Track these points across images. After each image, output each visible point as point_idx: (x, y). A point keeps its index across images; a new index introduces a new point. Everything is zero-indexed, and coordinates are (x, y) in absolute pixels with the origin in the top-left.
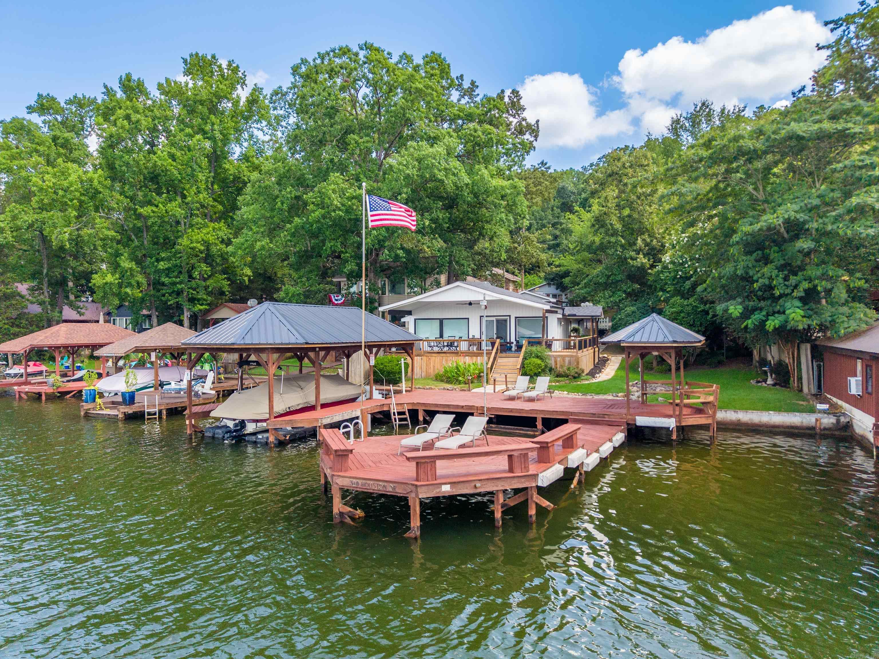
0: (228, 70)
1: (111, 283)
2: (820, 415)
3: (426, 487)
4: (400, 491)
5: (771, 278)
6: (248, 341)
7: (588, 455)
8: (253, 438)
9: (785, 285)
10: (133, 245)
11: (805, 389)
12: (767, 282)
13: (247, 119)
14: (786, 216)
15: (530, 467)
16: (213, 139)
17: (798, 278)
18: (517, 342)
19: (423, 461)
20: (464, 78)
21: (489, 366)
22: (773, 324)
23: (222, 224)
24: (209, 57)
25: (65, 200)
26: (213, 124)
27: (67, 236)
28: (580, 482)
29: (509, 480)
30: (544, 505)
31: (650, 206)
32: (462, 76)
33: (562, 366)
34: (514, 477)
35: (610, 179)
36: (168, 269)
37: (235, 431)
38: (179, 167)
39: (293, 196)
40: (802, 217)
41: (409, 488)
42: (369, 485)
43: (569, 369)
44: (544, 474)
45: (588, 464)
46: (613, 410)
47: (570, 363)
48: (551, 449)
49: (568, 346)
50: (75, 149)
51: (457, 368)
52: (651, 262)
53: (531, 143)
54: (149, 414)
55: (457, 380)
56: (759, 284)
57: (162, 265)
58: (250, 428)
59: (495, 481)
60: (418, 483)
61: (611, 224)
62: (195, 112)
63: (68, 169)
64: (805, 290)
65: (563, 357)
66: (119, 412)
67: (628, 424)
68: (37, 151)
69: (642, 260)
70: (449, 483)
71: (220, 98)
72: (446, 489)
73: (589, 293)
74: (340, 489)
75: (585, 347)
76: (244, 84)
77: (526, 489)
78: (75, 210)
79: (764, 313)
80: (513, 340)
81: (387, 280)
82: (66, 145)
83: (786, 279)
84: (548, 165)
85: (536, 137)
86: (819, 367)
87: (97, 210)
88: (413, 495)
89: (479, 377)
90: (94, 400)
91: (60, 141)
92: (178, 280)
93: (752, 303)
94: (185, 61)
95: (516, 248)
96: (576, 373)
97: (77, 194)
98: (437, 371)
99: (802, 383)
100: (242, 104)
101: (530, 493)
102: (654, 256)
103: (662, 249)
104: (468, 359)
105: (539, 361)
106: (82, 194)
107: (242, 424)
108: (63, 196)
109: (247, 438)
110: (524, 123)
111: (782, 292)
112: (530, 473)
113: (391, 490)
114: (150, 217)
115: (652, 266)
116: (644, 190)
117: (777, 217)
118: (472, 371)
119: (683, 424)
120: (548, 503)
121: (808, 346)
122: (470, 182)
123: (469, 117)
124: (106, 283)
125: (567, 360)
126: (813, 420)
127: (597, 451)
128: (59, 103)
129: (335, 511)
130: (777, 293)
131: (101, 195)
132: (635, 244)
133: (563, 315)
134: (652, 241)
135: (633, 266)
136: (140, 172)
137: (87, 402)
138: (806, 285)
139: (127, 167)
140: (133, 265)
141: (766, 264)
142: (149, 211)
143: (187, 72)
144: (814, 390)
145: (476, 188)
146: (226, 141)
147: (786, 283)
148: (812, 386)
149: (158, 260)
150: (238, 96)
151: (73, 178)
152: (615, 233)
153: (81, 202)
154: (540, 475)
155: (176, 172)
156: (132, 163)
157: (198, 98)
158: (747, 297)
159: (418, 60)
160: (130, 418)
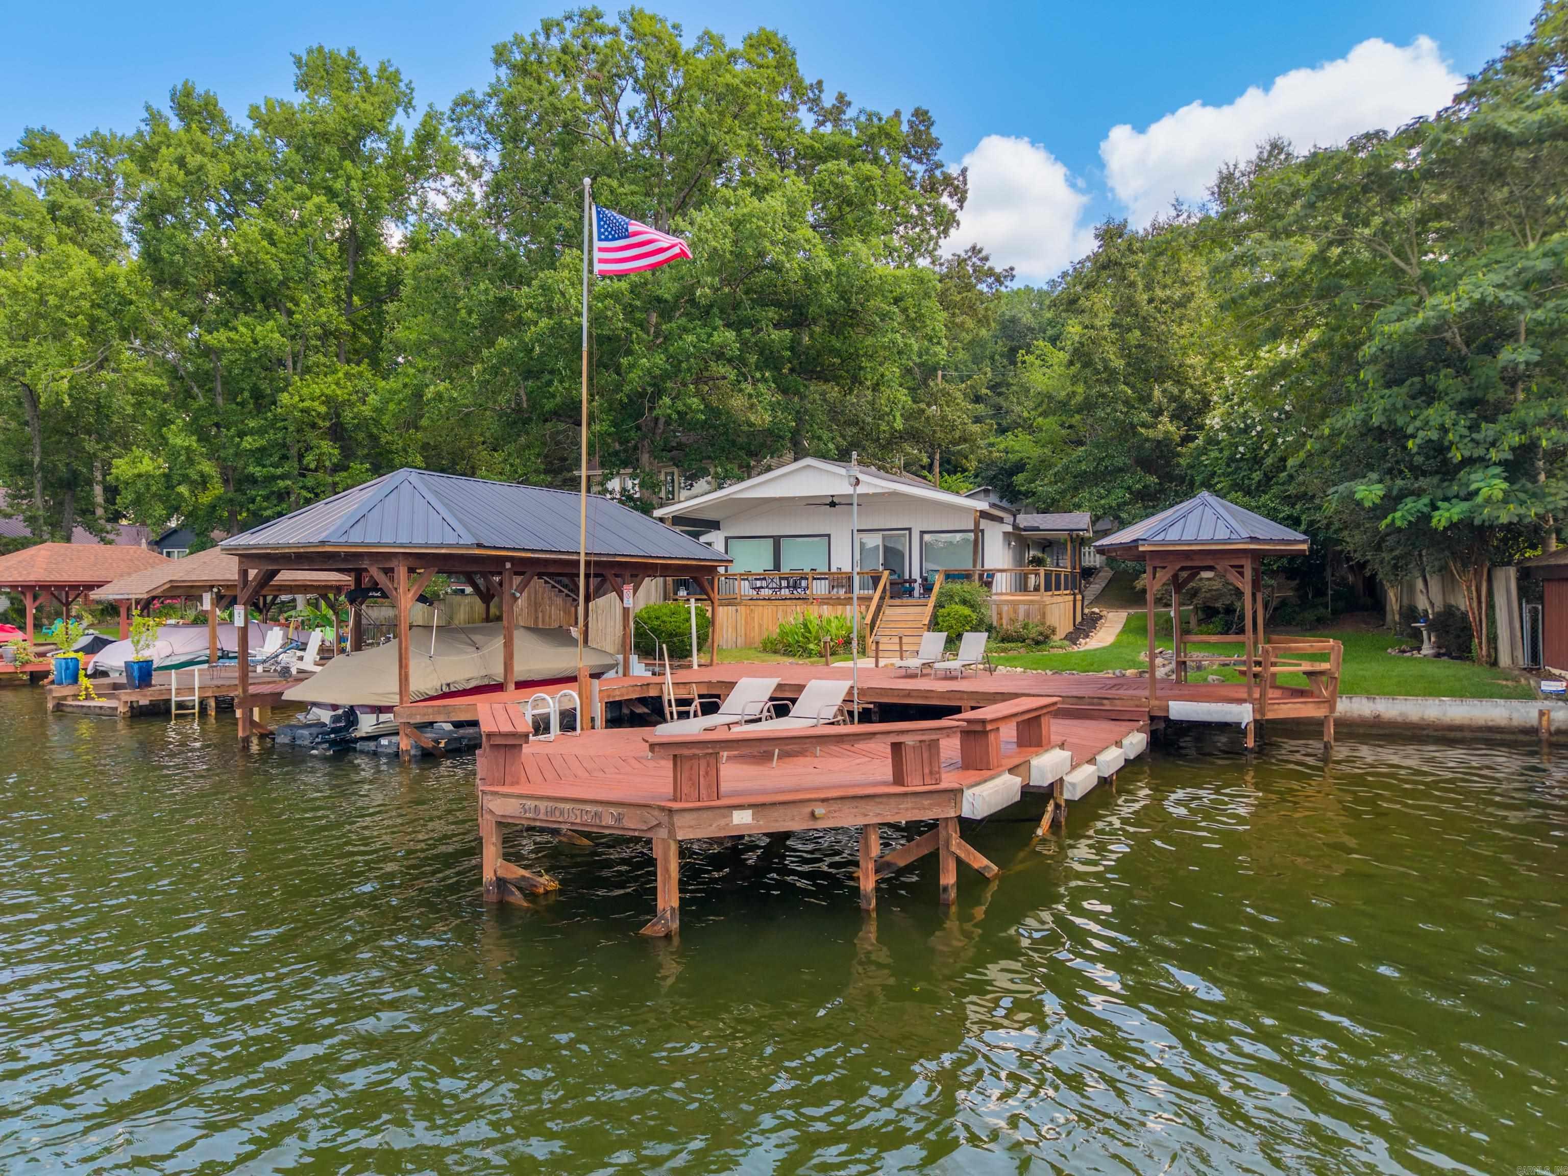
0: (380, 78)
1: (148, 476)
2: (1548, 704)
3: (694, 815)
4: (633, 824)
5: (1444, 429)
6: (356, 537)
7: (1074, 767)
8: (372, 745)
9: (1472, 440)
10: (196, 406)
11: (1504, 659)
12: (1434, 435)
13: (417, 172)
14: (1477, 296)
15: (944, 776)
16: (347, 206)
17: (1498, 427)
18: (925, 579)
19: (686, 752)
20: (825, 86)
21: (868, 620)
22: (1447, 515)
23: (363, 366)
24: (344, 53)
25: (60, 314)
26: (349, 178)
27: (65, 385)
28: (1055, 825)
29: (893, 801)
30: (976, 866)
31: (1180, 324)
32: (820, 83)
33: (1012, 621)
34: (905, 794)
35: (1104, 274)
36: (262, 450)
37: (333, 731)
38: (282, 255)
39: (491, 298)
40: (1512, 297)
41: (653, 818)
42: (562, 813)
43: (1025, 627)
44: (977, 790)
45: (1073, 785)
46: (1121, 692)
47: (1027, 615)
48: (992, 737)
49: (1023, 587)
50: (93, 230)
51: (805, 626)
52: (1182, 432)
53: (953, 212)
54: (181, 705)
55: (805, 650)
56: (1418, 441)
57: (248, 443)
58: (367, 724)
59: (862, 803)
60: (676, 806)
61: (1104, 361)
62: (319, 159)
63: (68, 256)
64: (1513, 449)
65: (1015, 604)
66: (119, 704)
67: (1153, 718)
68: (18, 230)
69: (1167, 426)
70: (751, 806)
71: (364, 130)
72: (742, 819)
73: (1063, 493)
74: (499, 824)
75: (1058, 588)
76: (409, 105)
77: (933, 826)
78: (82, 335)
79: (1426, 500)
80: (916, 575)
81: (676, 471)
82: (74, 219)
83: (1474, 427)
84: (984, 253)
85: (961, 201)
86: (1534, 613)
87: (125, 334)
88: (663, 833)
89: (848, 642)
90: (75, 680)
91: (64, 212)
92: (279, 471)
93: (1399, 482)
94: (298, 62)
95: (923, 411)
96: (1041, 634)
97: (85, 304)
98: (765, 635)
99: (1496, 649)
100: (406, 143)
101: (943, 834)
102: (1188, 422)
103: (1206, 404)
104: (826, 610)
105: (967, 611)
106: (94, 305)
107: (350, 716)
108: (58, 308)
109: (358, 746)
110: (938, 173)
111: (1467, 454)
112: (943, 785)
113: (611, 822)
114: (224, 350)
115: (1187, 439)
116: (1168, 292)
117: (1458, 299)
118: (834, 631)
119: (1270, 716)
120: (986, 862)
121: (1512, 572)
122: (834, 268)
123: (833, 152)
124: (140, 476)
125: (1022, 609)
126: (1535, 714)
127: (1092, 761)
128: (66, 147)
129: (488, 875)
130: (1456, 456)
131: (133, 307)
132: (1149, 398)
133: (1015, 526)
134: (1182, 392)
135: (1147, 440)
136: (208, 264)
137: (60, 684)
138: (1515, 439)
139: (183, 255)
140: (192, 441)
141: (1429, 404)
142: (223, 338)
143: (302, 84)
144: (1523, 659)
145: (844, 279)
146: (375, 212)
147: (1474, 436)
148: (1519, 653)
149: (241, 435)
150: (399, 130)
151: (77, 272)
152: (1111, 376)
153: (94, 321)
154: (968, 794)
155: (274, 265)
156: (192, 247)
157: (320, 128)
158: (1390, 471)
159: (734, 43)
160: (138, 714)
